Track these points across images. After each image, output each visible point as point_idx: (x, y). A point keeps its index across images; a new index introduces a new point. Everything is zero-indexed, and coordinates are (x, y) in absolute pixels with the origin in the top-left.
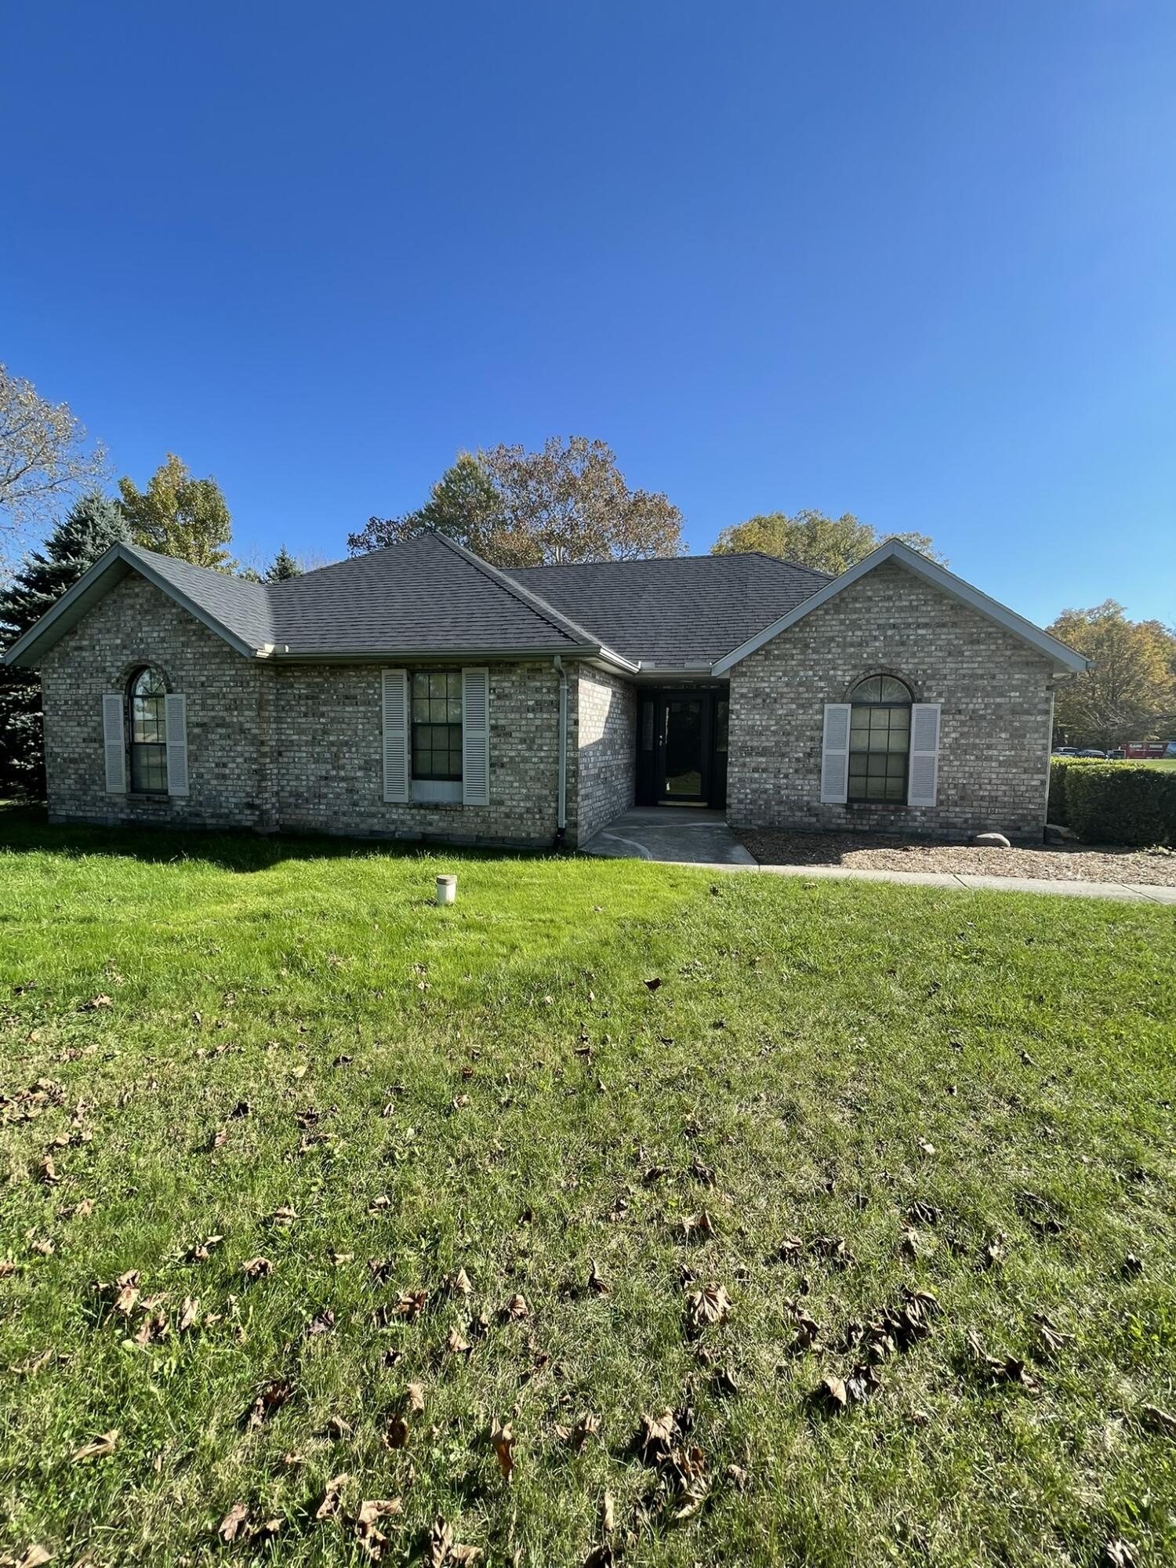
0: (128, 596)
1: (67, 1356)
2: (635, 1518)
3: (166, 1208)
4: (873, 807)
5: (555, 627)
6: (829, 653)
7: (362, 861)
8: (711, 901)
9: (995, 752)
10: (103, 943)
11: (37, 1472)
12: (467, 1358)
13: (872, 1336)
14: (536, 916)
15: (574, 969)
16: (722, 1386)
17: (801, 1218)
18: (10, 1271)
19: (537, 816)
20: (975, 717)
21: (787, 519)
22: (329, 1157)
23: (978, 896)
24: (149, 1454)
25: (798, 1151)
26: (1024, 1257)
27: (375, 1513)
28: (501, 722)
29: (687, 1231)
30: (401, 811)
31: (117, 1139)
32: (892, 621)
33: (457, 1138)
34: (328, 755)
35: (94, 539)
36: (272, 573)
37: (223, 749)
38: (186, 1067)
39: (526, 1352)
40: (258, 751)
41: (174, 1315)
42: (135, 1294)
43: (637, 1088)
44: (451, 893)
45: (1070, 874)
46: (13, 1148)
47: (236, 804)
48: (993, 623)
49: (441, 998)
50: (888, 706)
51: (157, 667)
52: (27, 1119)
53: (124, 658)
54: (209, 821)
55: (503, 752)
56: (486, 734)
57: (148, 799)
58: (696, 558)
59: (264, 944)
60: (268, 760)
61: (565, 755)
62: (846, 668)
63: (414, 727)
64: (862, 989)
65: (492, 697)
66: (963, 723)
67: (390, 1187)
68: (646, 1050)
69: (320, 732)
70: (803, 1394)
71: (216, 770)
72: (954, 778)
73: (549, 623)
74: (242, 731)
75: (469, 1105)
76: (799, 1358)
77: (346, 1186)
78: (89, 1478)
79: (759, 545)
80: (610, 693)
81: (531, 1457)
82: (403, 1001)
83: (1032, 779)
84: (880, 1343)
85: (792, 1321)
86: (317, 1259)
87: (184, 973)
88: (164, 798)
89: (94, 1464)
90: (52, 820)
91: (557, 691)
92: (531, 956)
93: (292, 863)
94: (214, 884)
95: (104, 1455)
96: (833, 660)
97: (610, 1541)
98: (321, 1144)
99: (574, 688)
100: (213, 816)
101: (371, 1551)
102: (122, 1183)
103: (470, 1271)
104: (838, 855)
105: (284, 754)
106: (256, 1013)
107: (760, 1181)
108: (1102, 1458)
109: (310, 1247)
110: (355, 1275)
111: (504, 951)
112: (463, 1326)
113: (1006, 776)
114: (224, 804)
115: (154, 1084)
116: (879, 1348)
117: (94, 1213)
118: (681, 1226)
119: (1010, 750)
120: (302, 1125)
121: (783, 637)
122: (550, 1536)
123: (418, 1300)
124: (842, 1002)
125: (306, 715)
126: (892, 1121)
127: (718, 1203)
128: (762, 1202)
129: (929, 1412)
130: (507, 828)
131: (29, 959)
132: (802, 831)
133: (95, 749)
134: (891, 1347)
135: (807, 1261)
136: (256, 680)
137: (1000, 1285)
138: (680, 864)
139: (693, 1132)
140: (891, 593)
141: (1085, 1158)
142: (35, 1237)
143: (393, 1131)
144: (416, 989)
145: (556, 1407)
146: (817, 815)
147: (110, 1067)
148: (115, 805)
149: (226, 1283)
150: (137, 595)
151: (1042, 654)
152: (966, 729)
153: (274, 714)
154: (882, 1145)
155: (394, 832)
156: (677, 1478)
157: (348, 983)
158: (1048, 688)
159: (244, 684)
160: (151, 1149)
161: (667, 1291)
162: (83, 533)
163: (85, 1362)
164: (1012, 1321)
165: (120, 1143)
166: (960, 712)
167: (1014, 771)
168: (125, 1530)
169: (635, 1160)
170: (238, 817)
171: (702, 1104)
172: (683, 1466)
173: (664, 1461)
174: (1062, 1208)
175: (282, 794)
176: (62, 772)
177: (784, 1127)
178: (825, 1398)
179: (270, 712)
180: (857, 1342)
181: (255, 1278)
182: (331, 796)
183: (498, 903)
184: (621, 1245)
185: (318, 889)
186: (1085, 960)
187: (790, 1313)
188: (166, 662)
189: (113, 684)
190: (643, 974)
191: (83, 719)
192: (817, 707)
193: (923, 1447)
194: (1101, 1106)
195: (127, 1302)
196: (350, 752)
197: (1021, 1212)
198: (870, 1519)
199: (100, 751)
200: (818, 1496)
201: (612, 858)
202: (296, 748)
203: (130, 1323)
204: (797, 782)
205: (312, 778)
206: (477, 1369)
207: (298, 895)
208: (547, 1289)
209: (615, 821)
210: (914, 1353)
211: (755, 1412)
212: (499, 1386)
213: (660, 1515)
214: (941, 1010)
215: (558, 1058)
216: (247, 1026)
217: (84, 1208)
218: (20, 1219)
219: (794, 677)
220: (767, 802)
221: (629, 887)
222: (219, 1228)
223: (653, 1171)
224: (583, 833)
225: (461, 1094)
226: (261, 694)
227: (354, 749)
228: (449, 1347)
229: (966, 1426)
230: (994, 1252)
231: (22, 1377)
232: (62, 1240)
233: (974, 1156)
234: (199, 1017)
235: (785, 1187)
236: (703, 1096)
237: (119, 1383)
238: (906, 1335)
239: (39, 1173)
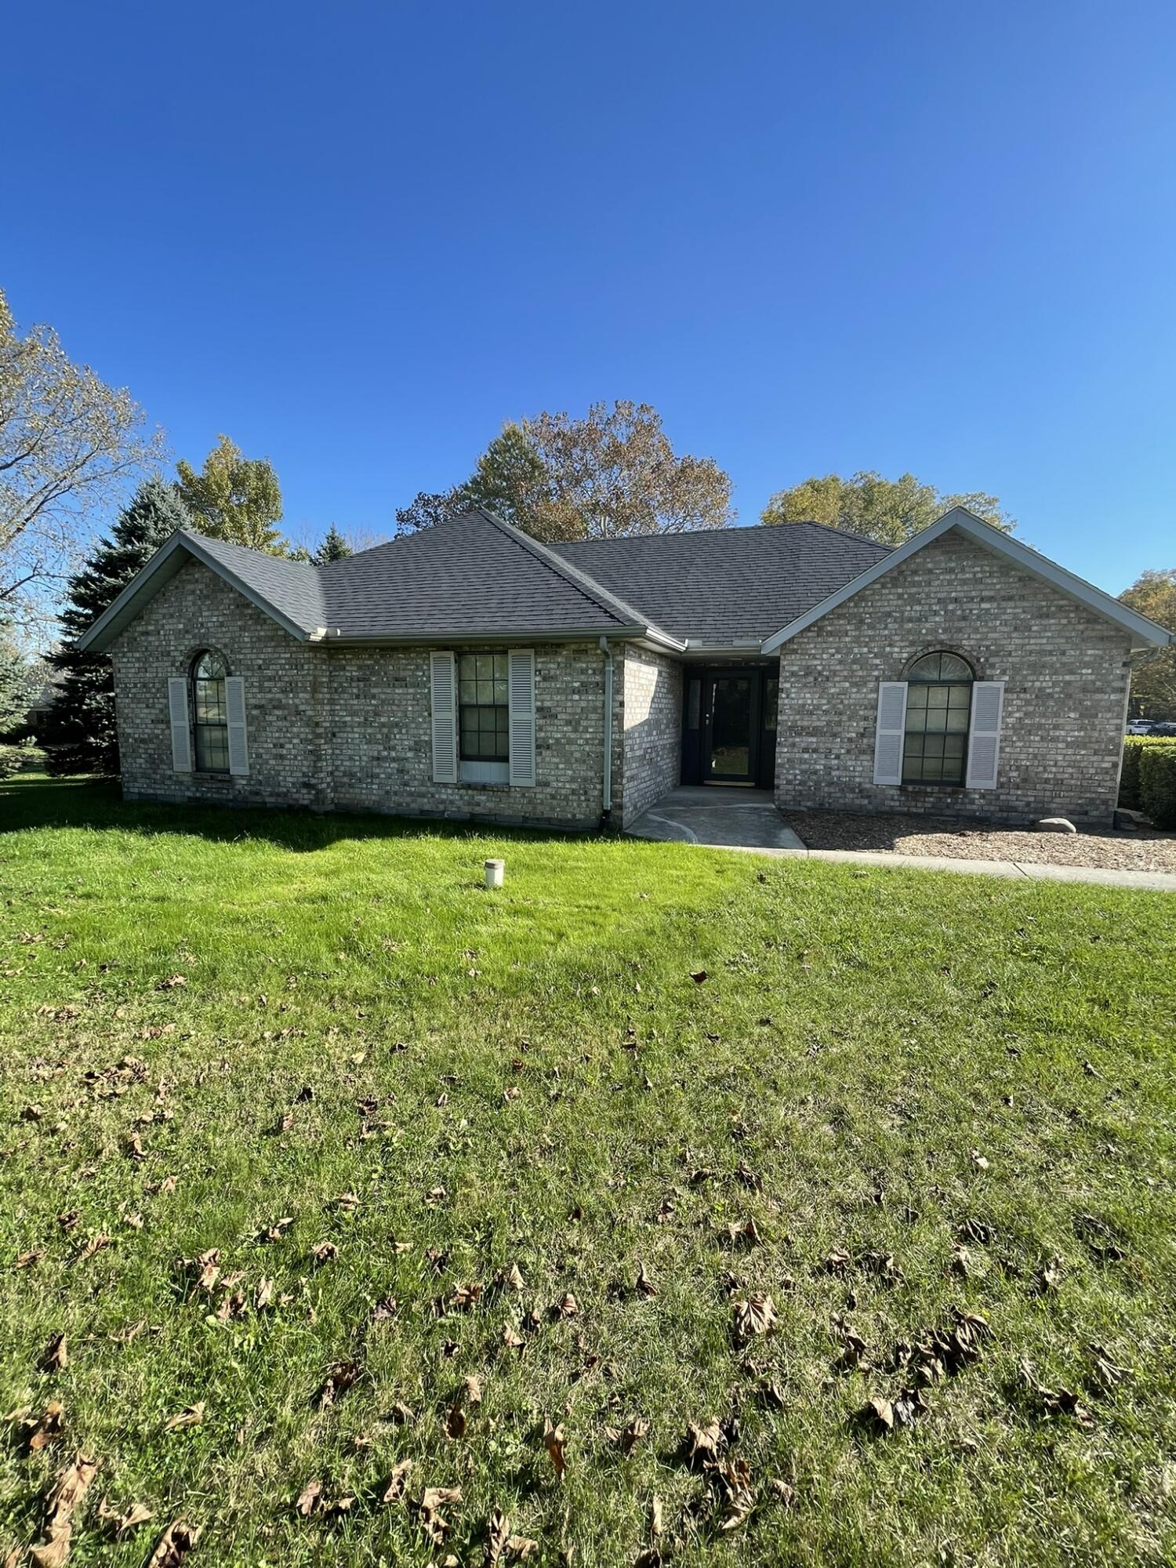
0: (189, 582)
1: (157, 1328)
2: (683, 1524)
3: (241, 1187)
4: (929, 790)
5: (600, 607)
6: (885, 628)
7: (414, 841)
8: (758, 890)
9: (1063, 733)
10: (175, 922)
11: (136, 1435)
12: (521, 1354)
13: (920, 1358)
14: (582, 902)
15: (620, 958)
16: (767, 1399)
17: (849, 1229)
18: (106, 1244)
19: (583, 798)
20: (1042, 695)
21: (842, 481)
22: (387, 1145)
23: (1040, 888)
24: (232, 1426)
25: (846, 1158)
26: (1081, 1283)
27: (438, 1500)
28: (547, 704)
29: (733, 1237)
30: (449, 791)
31: (196, 1118)
32: (953, 595)
33: (508, 1131)
34: (379, 736)
35: (156, 523)
36: (322, 552)
37: (280, 730)
38: (255, 1049)
39: (576, 1350)
40: (313, 732)
41: (251, 1293)
42: (216, 1271)
43: (683, 1085)
44: (499, 877)
45: (1141, 863)
46: (104, 1123)
47: (293, 783)
48: (1064, 595)
49: (491, 986)
50: (947, 684)
51: (217, 650)
52: (115, 1095)
53: (187, 643)
54: (268, 800)
55: (549, 734)
56: (532, 716)
57: (212, 778)
58: (747, 529)
59: (323, 926)
60: (323, 741)
61: (611, 737)
62: (902, 644)
63: (462, 708)
64: (914, 987)
65: (538, 679)
66: (1028, 702)
67: (445, 1178)
68: (692, 1046)
69: (371, 714)
70: (849, 1413)
71: (274, 751)
72: (1016, 760)
73: (594, 603)
74: (298, 713)
75: (520, 1098)
76: (846, 1376)
77: (405, 1174)
78: (181, 1444)
79: (812, 510)
80: (656, 672)
81: (582, 1454)
82: (455, 988)
83: (1103, 761)
84: (929, 1365)
85: (839, 1337)
86: (379, 1246)
87: (250, 956)
88: (227, 777)
89: (184, 1431)
90: (126, 797)
91: (603, 672)
92: (577, 945)
93: (348, 843)
94: (275, 864)
95: (193, 1424)
96: (890, 636)
97: (657, 1547)
98: (379, 1132)
99: (620, 669)
100: (271, 795)
101: (435, 1536)
102: (201, 1162)
103: (522, 1267)
104: (891, 840)
105: (338, 735)
106: (317, 997)
107: (805, 1186)
108: (1159, 1502)
109: (373, 1233)
110: (414, 1264)
111: (552, 938)
112: (516, 1320)
113: (1073, 758)
114: (282, 784)
115: (227, 1066)
116: (927, 1371)
117: (177, 1190)
118: (728, 1232)
119: (1079, 730)
120: (362, 1113)
121: (837, 613)
122: (601, 1535)
123: (474, 1292)
124: (893, 1001)
125: (358, 697)
126: (943, 1131)
127: (765, 1210)
128: (808, 1211)
129: (977, 1440)
130: (553, 809)
131: (111, 937)
132: (851, 814)
133: (163, 730)
134: (940, 1371)
135: (854, 1275)
136: (309, 663)
137: (1055, 1311)
138: (726, 848)
139: (739, 1134)
140: (953, 565)
141: (1150, 1181)
142: (126, 1211)
143: (448, 1121)
144: (467, 976)
145: (606, 1408)
146: (869, 797)
147: (187, 1047)
148: (181, 783)
149: (297, 1265)
150: (197, 581)
151: (1119, 628)
152: (1031, 709)
153: (328, 696)
154: (933, 1156)
155: (443, 812)
156: (723, 1488)
157: (402, 968)
158: (1125, 665)
159: (298, 666)
160: (226, 1129)
161: (713, 1297)
162: (146, 518)
163: (174, 1334)
164: (1067, 1350)
165: (198, 1122)
166: (1025, 690)
167: (1083, 752)
168: (214, 1496)
169: (682, 1160)
170: (296, 796)
171: (748, 1105)
172: (728, 1477)
173: (710, 1469)
174: (1124, 1233)
175: (336, 773)
176: (134, 751)
177: (831, 1132)
178: (872, 1420)
179: (324, 695)
180: (905, 1362)
181: (322, 1262)
182: (383, 776)
183: (545, 887)
184: (667, 1247)
185: (372, 870)
186: (1157, 962)
187: (836, 1329)
188: (225, 646)
189: (177, 668)
190: (689, 965)
191: (151, 701)
192: (871, 685)
193: (970, 1476)
194: (1170, 1124)
195: (209, 1279)
196: (400, 733)
197: (1080, 1236)
198: (915, 1546)
199: (167, 732)
200: (863, 1517)
201: (657, 841)
202: (349, 729)
203: (211, 1299)
204: (849, 763)
205: (365, 758)
206: (531, 1364)
207: (354, 876)
208: (597, 1288)
209: (660, 802)
210: (963, 1379)
211: (801, 1427)
212: (551, 1382)
213: (707, 1523)
214: (998, 1012)
215: (605, 1052)
216: (308, 1010)
217: (169, 1184)
218: (112, 1193)
219: (847, 654)
220: (817, 783)
221: (674, 872)
222: (289, 1210)
223: (700, 1174)
224: (628, 815)
225: (512, 1086)
226: (315, 677)
227: (404, 731)
228: (504, 1342)
229: (1016, 1457)
230: (1050, 1276)
231: (120, 1345)
232: (150, 1215)
233: (1031, 1173)
234: (264, 1000)
235: (832, 1195)
236: (749, 1096)
237: (204, 1356)
238: (955, 1360)
239: (128, 1149)
